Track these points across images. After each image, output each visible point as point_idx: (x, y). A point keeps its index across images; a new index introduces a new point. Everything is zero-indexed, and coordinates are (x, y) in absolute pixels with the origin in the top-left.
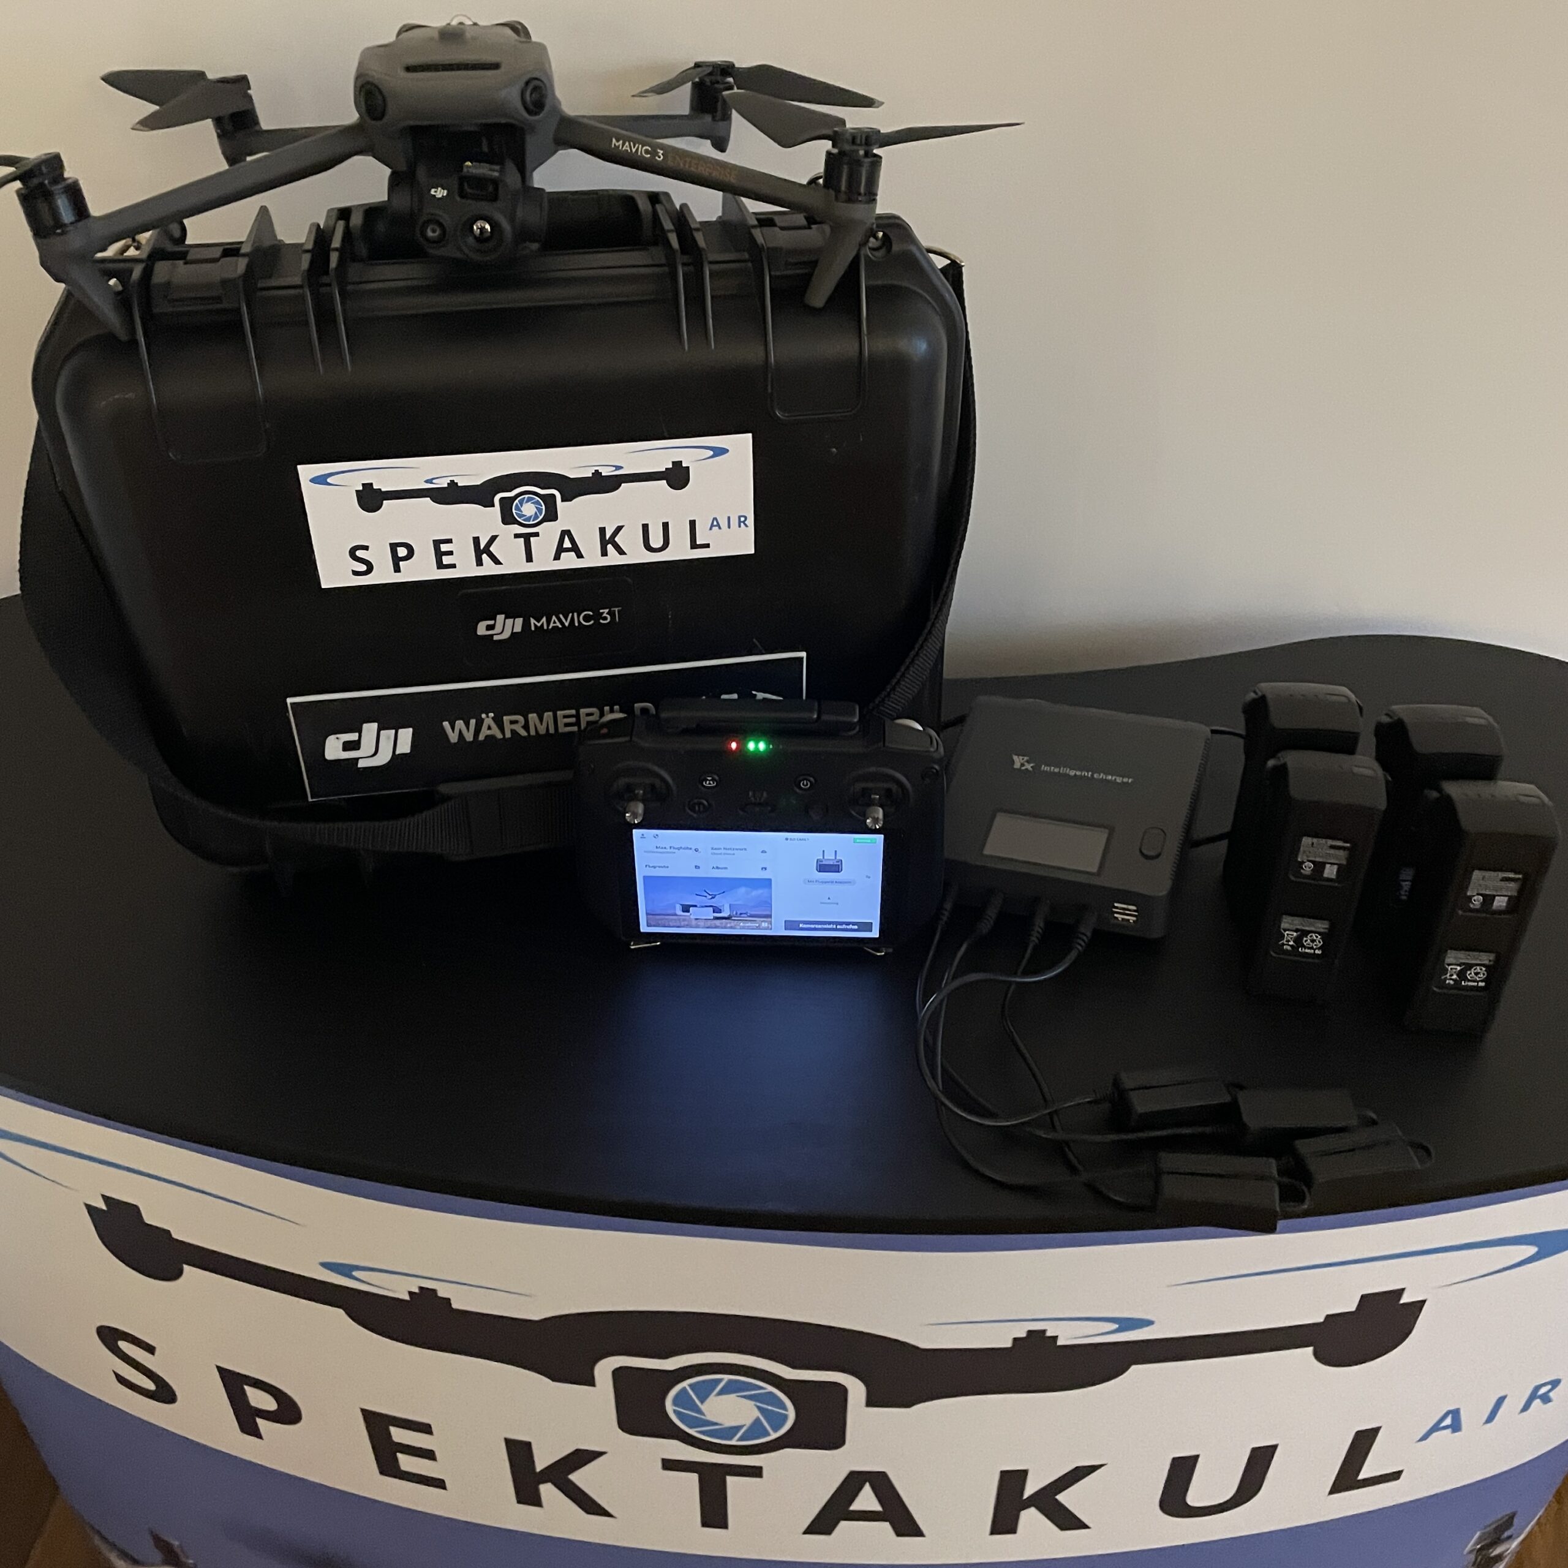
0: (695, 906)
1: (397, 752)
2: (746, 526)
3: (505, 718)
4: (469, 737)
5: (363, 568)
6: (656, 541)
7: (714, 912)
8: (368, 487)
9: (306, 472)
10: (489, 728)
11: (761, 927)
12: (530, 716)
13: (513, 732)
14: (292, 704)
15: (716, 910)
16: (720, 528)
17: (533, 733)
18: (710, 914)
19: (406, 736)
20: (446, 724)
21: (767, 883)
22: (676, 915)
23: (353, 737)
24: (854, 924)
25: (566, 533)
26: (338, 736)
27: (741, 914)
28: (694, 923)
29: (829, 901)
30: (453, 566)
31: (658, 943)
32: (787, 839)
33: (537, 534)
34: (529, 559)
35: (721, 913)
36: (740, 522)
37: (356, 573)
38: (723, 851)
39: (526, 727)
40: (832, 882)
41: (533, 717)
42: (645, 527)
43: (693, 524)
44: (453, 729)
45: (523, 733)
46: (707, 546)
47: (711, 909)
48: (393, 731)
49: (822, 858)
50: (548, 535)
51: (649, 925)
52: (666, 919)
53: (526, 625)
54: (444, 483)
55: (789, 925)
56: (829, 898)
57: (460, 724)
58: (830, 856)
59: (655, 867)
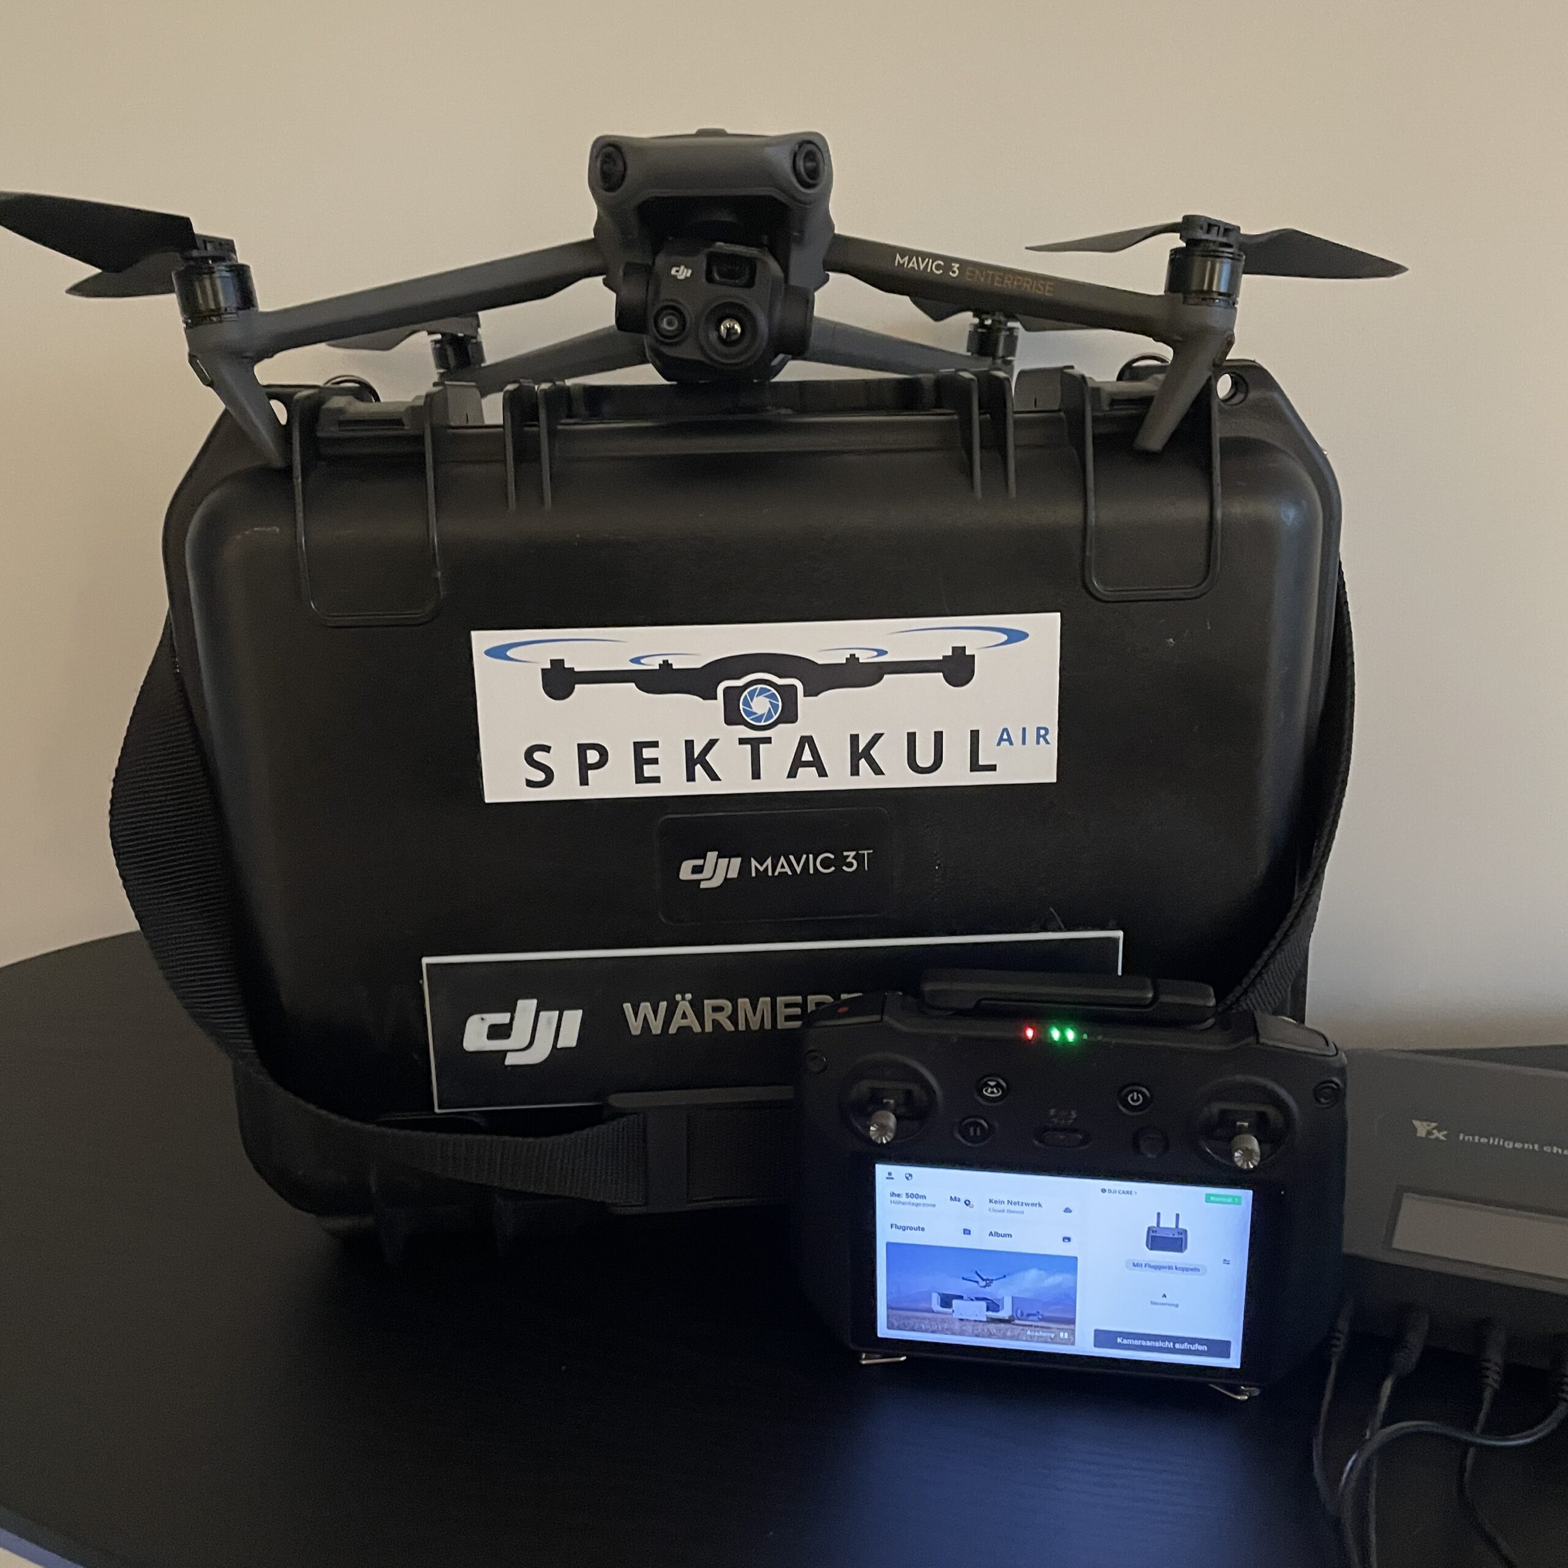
0: (961, 1298)
1: (559, 1046)
2: (1047, 742)
3: (706, 1002)
4: (656, 1028)
5: (540, 776)
6: (925, 759)
7: (988, 1309)
8: (557, 664)
9: (481, 640)
10: (684, 1016)
11: (1058, 1340)
12: (740, 1000)
13: (715, 1022)
14: (428, 965)
15: (993, 1306)
16: (1011, 743)
17: (742, 1027)
18: (979, 1310)
19: (573, 1019)
20: (627, 1007)
21: (1069, 1264)
22: (933, 1312)
23: (503, 1018)
24: (1201, 1341)
25: (807, 741)
26: (484, 1016)
27: (1029, 1315)
28: (957, 1326)
29: (1164, 1300)
30: (656, 780)
31: (903, 1359)
32: (1104, 1191)
33: (768, 740)
34: (756, 775)
35: (997, 1311)
36: (1039, 736)
37: (530, 783)
38: (1006, 1206)
39: (733, 1018)
40: (1170, 1268)
41: (744, 1003)
42: (912, 737)
43: (975, 735)
44: (636, 1014)
45: (729, 1026)
46: (993, 768)
47: (984, 1304)
48: (557, 1013)
49: (1155, 1225)
50: (785, 739)
51: (890, 1326)
52: (917, 1318)
53: (745, 868)
54: (654, 664)
55: (1103, 1337)
56: (1164, 1296)
57: (646, 1007)
58: (1168, 1223)
59: (904, 1229)
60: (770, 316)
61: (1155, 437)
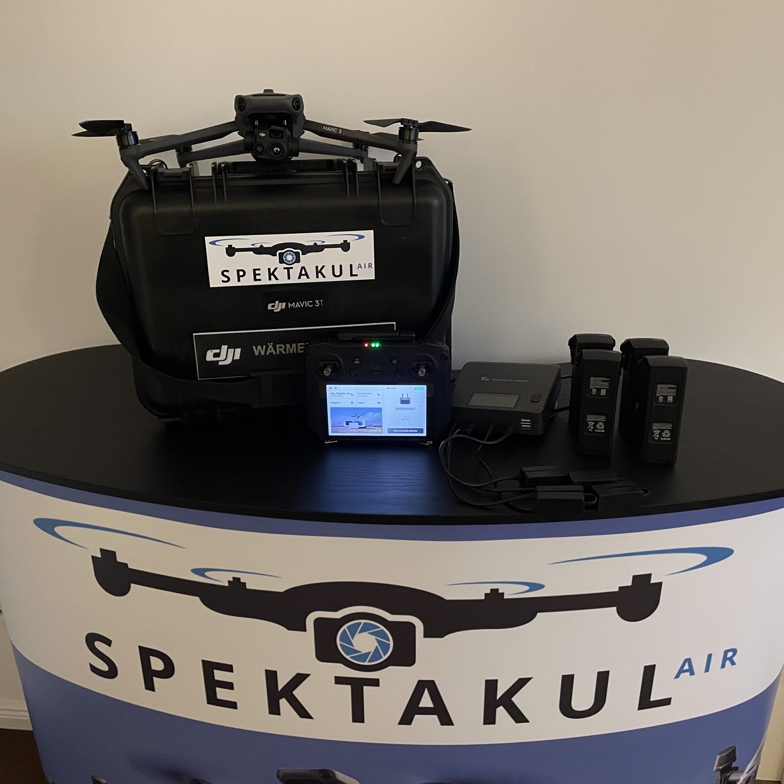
0: (351, 422)
1: (234, 359)
2: (372, 268)
3: (277, 345)
4: (263, 353)
5: (226, 279)
6: (337, 273)
7: (359, 425)
8: (230, 246)
9: (208, 239)
10: (271, 350)
11: (378, 432)
12: (287, 345)
13: (280, 351)
14: (195, 336)
15: (360, 424)
16: (361, 268)
17: (288, 352)
18: (357, 425)
19: (238, 351)
20: (254, 347)
21: (380, 410)
22: (344, 427)
23: (217, 351)
24: (416, 429)
25: (303, 268)
26: (212, 350)
27: (370, 426)
28: (351, 430)
29: (405, 418)
30: (260, 280)
31: (336, 441)
32: (388, 388)
33: (292, 268)
34: (289, 278)
35: (361, 425)
36: (369, 266)
37: (223, 281)
38: (362, 395)
39: (285, 350)
40: (406, 409)
41: (288, 346)
42: (333, 267)
43: (351, 266)
44: (256, 349)
45: (284, 353)
46: (356, 275)
47: (358, 423)
48: (233, 349)
49: (402, 397)
50: (297, 268)
51: (332, 432)
52: (340, 429)
53: (287, 305)
54: (258, 246)
55: (391, 430)
56: (405, 417)
57: (259, 347)
58: (405, 396)
59: (335, 403)
60: (288, 145)
61: (398, 180)
